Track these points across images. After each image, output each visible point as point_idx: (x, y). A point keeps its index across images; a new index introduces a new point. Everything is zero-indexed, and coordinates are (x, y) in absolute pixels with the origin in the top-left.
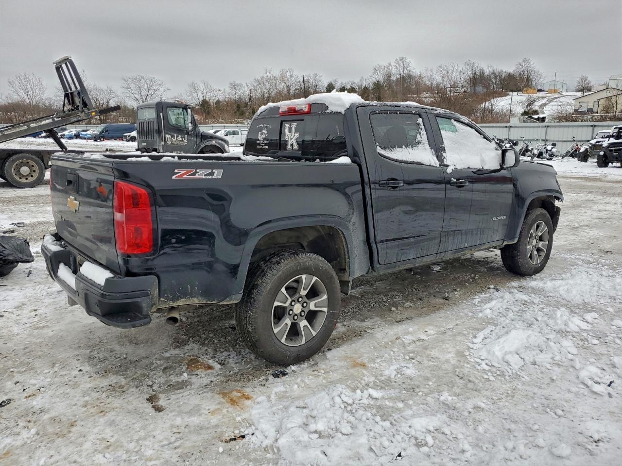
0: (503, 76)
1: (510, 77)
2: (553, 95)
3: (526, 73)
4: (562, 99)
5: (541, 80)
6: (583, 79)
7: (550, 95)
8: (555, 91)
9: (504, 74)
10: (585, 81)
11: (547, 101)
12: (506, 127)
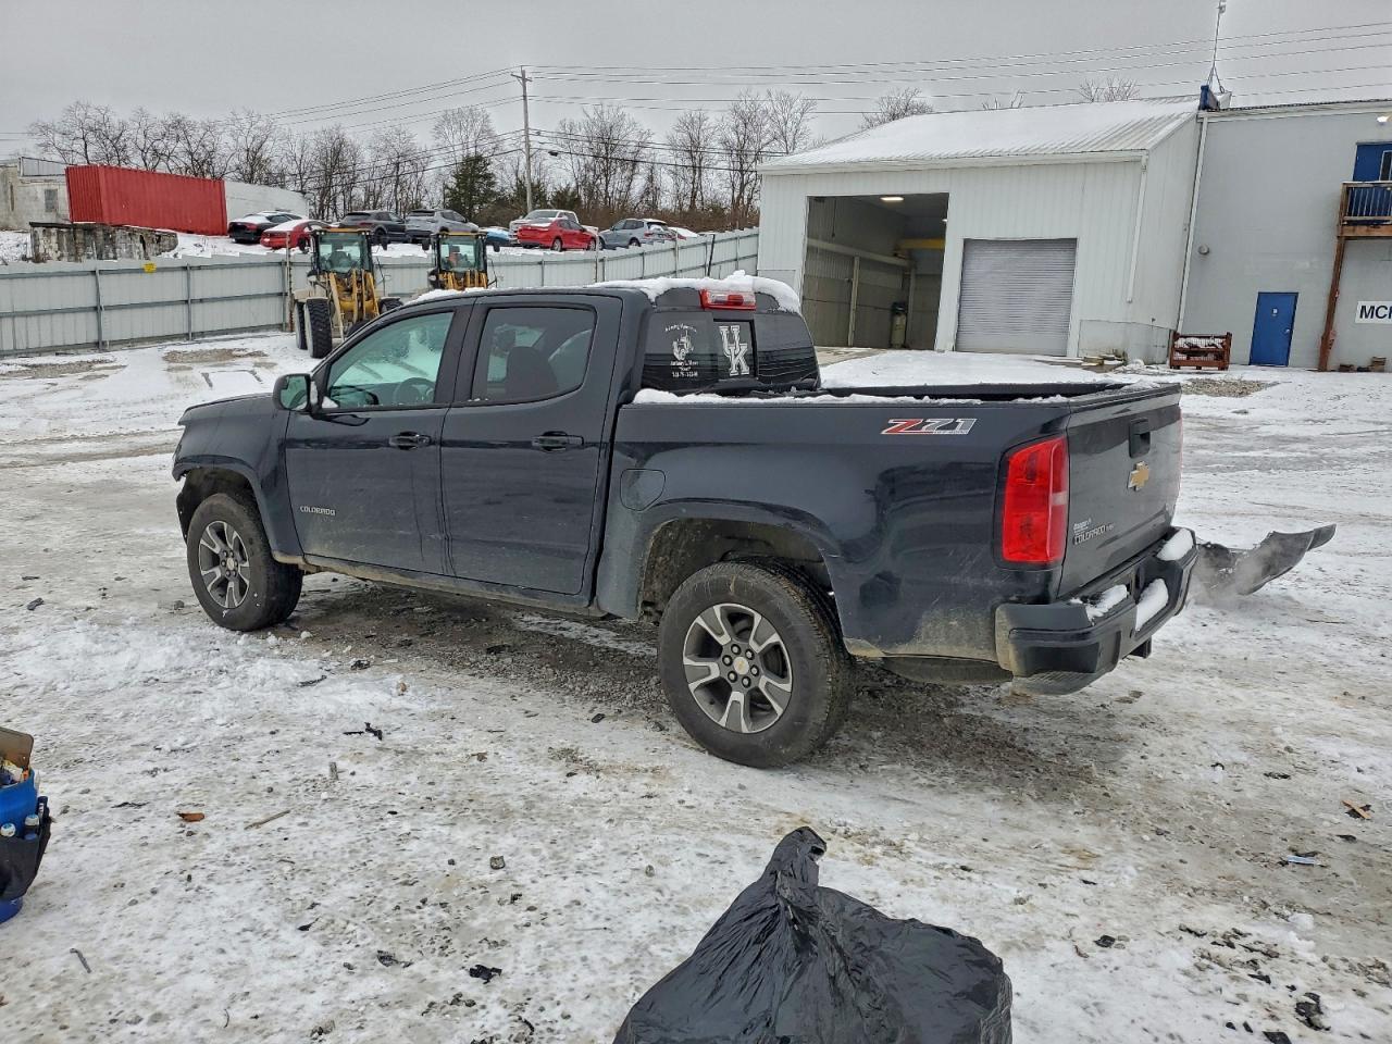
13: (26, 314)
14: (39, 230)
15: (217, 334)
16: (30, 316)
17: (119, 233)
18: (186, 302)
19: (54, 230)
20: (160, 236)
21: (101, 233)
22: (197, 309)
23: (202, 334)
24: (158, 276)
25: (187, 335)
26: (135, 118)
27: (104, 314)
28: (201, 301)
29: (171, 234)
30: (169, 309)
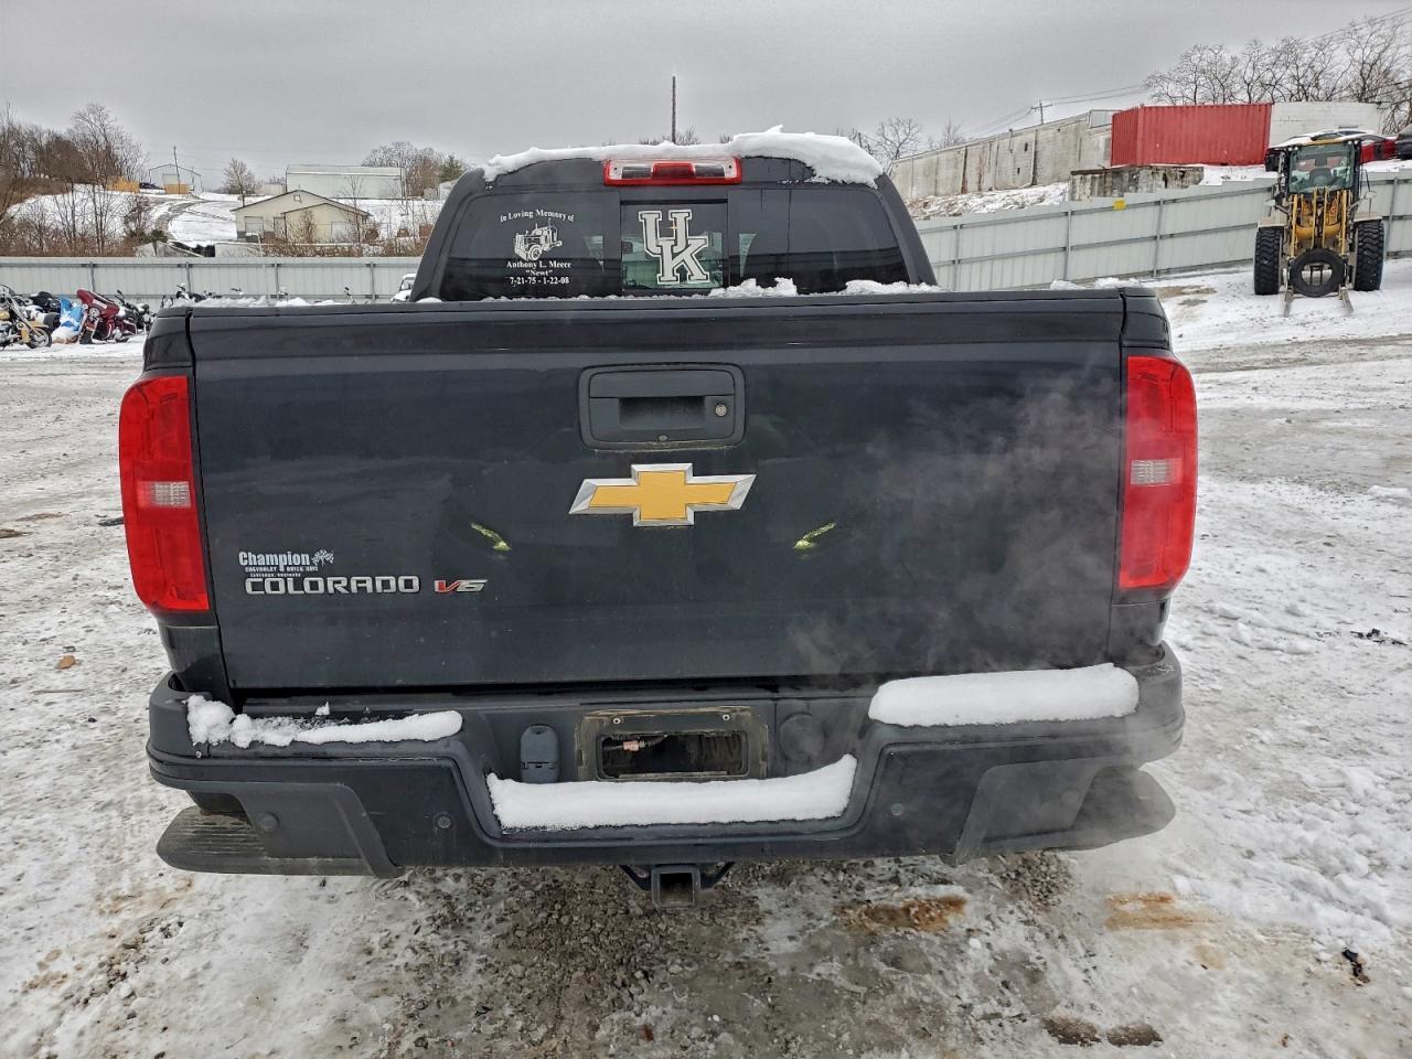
0: (44, 142)
1: (60, 145)
2: (179, 199)
3: (102, 139)
4: (200, 208)
5: (140, 161)
6: (238, 168)
7: (172, 196)
8: (181, 190)
9: (46, 135)
10: (242, 173)
11: (170, 210)
12: (179, 266)
13: (1003, 257)
14: (1078, 177)
15: (1184, 271)
16: (1008, 258)
17: (1143, 173)
18: (1155, 238)
19: (1089, 177)
20: (1184, 172)
21: (1127, 174)
22: (1167, 244)
23: (1168, 271)
24: (1129, 212)
25: (1151, 273)
26: (1246, 52)
27: (1072, 254)
28: (1172, 236)
29: (1197, 169)
30: (1136, 246)
